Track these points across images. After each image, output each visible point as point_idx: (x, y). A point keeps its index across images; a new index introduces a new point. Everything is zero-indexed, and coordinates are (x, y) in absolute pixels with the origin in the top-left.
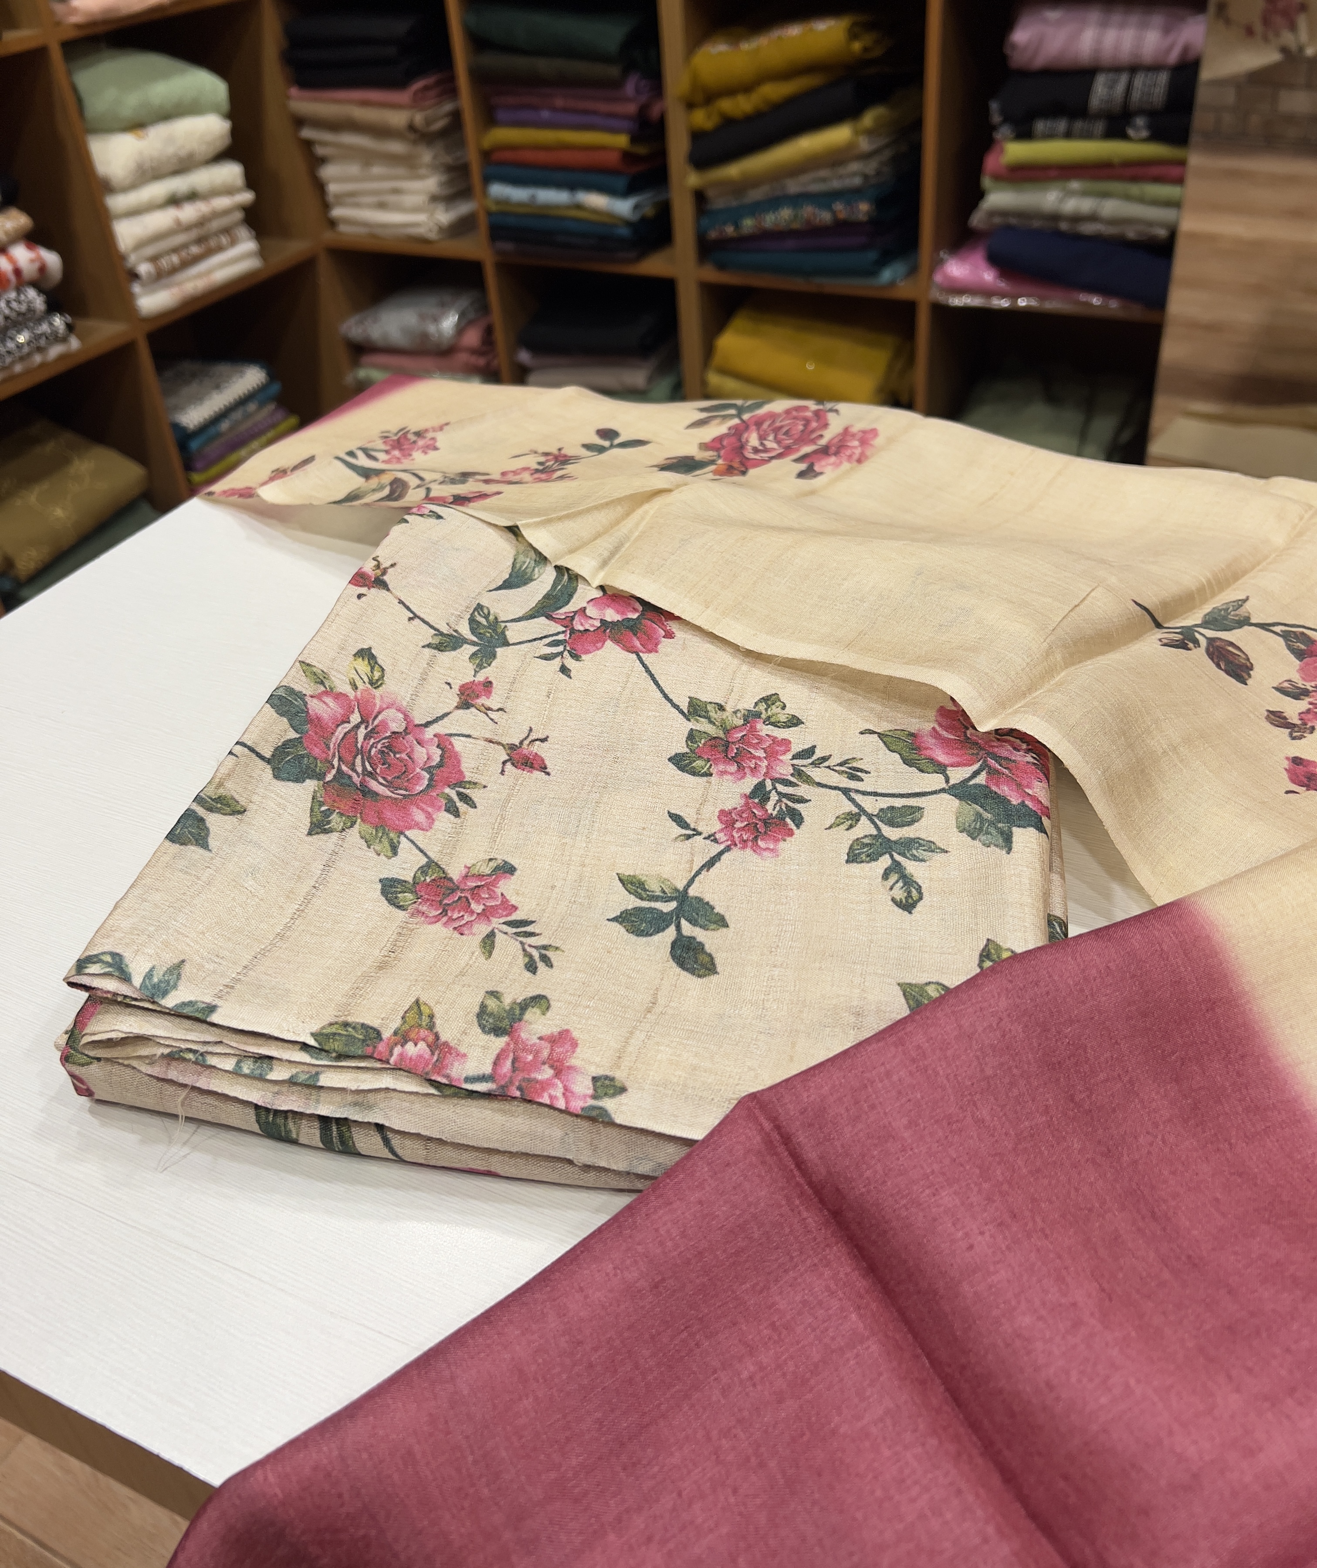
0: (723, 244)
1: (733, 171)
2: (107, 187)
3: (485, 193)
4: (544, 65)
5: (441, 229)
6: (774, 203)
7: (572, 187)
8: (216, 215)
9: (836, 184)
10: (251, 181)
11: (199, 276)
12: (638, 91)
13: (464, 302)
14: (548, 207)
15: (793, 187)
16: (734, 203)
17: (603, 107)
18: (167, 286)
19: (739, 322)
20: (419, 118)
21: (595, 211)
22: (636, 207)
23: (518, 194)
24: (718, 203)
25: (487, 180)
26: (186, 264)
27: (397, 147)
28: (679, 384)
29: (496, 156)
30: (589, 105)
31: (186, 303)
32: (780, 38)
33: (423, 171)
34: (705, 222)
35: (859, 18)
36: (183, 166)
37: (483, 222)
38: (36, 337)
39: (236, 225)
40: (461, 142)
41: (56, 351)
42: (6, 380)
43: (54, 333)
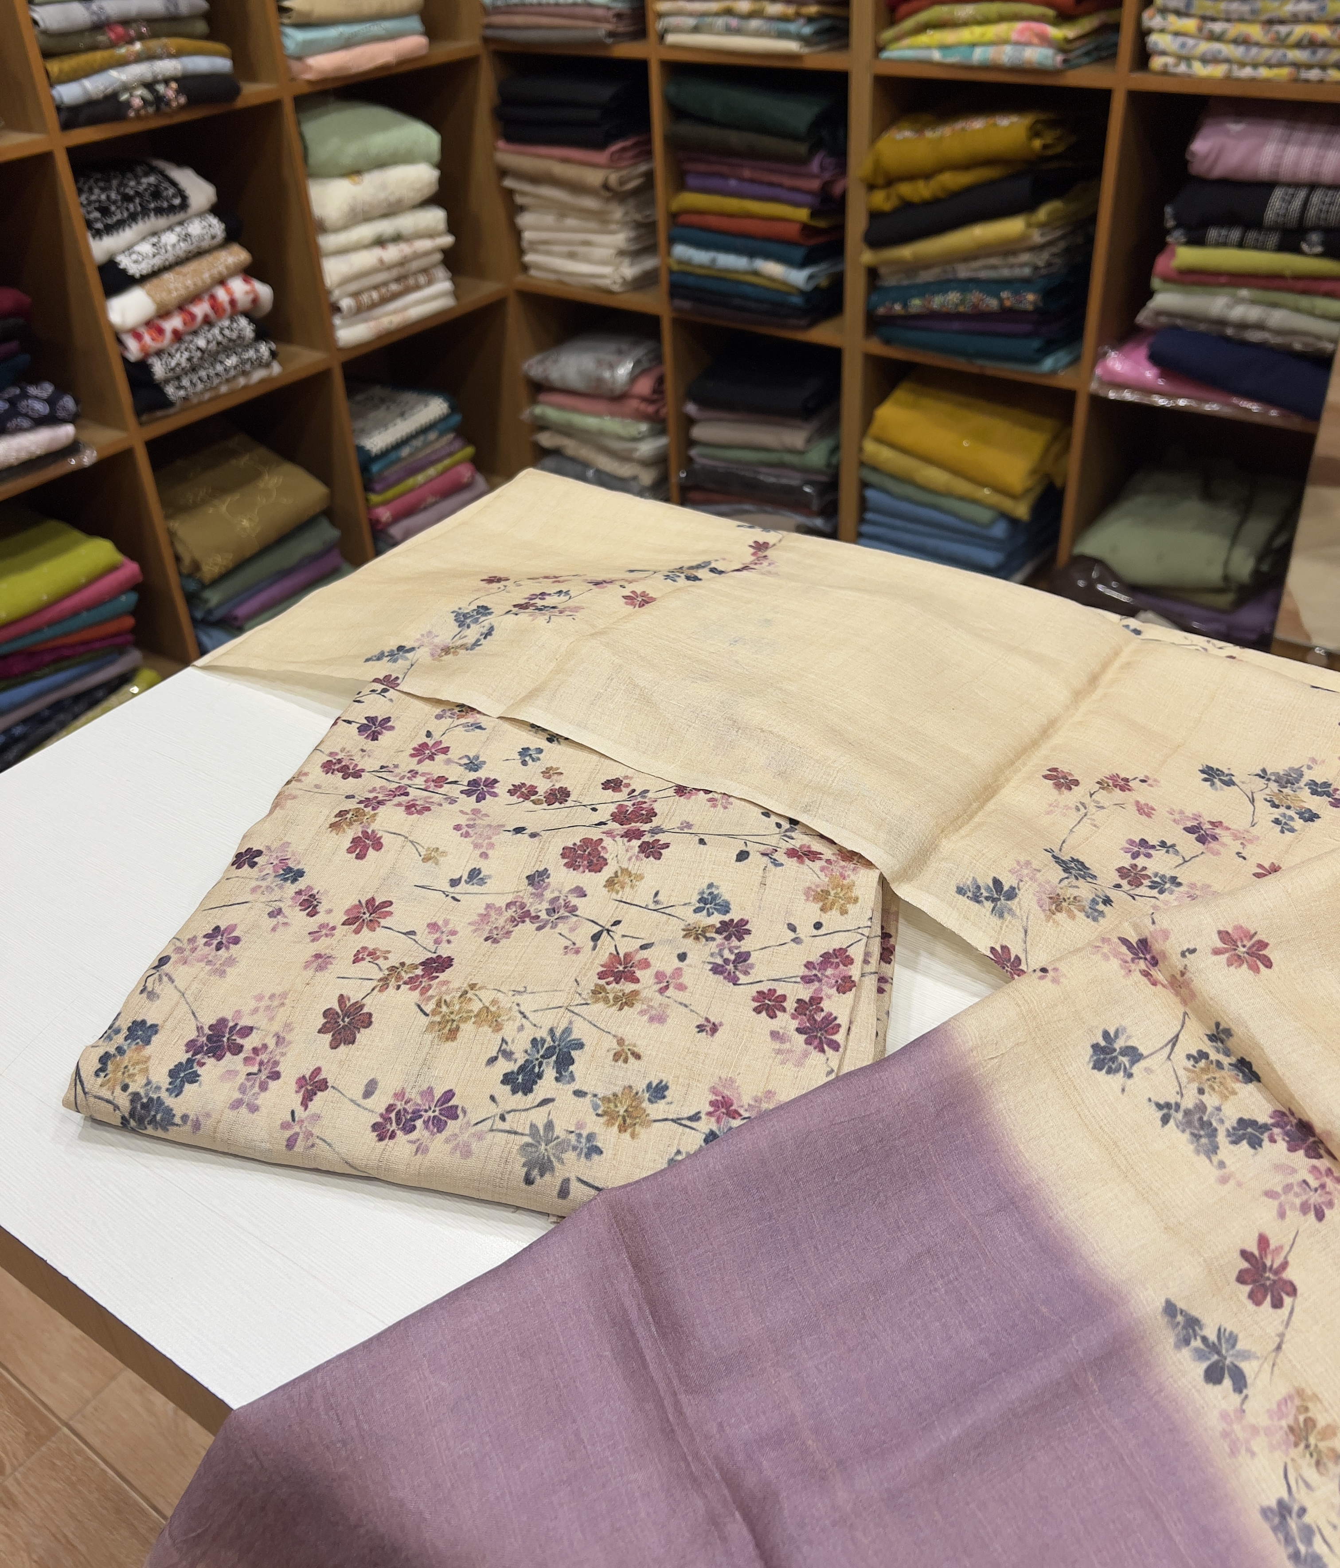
0: (891, 320)
1: (908, 251)
2: (321, 228)
3: (669, 253)
4: (735, 138)
5: (625, 282)
6: (942, 286)
7: (752, 254)
8: (417, 256)
9: (1006, 273)
10: (453, 227)
11: (395, 312)
12: (822, 168)
13: (639, 351)
14: (728, 270)
15: (963, 272)
16: (905, 282)
17: (787, 181)
18: (365, 321)
19: (900, 394)
20: (613, 178)
21: (771, 279)
22: (811, 277)
23: (700, 257)
24: (890, 281)
25: (672, 240)
26: (385, 300)
27: (590, 203)
28: (835, 450)
29: (683, 219)
30: (775, 178)
31: (380, 337)
32: (963, 129)
33: (613, 227)
34: (875, 298)
35: (1042, 116)
36: (392, 210)
37: (664, 279)
38: (243, 362)
39: (434, 266)
40: (651, 202)
41: (259, 375)
42: (211, 400)
43: (259, 359)
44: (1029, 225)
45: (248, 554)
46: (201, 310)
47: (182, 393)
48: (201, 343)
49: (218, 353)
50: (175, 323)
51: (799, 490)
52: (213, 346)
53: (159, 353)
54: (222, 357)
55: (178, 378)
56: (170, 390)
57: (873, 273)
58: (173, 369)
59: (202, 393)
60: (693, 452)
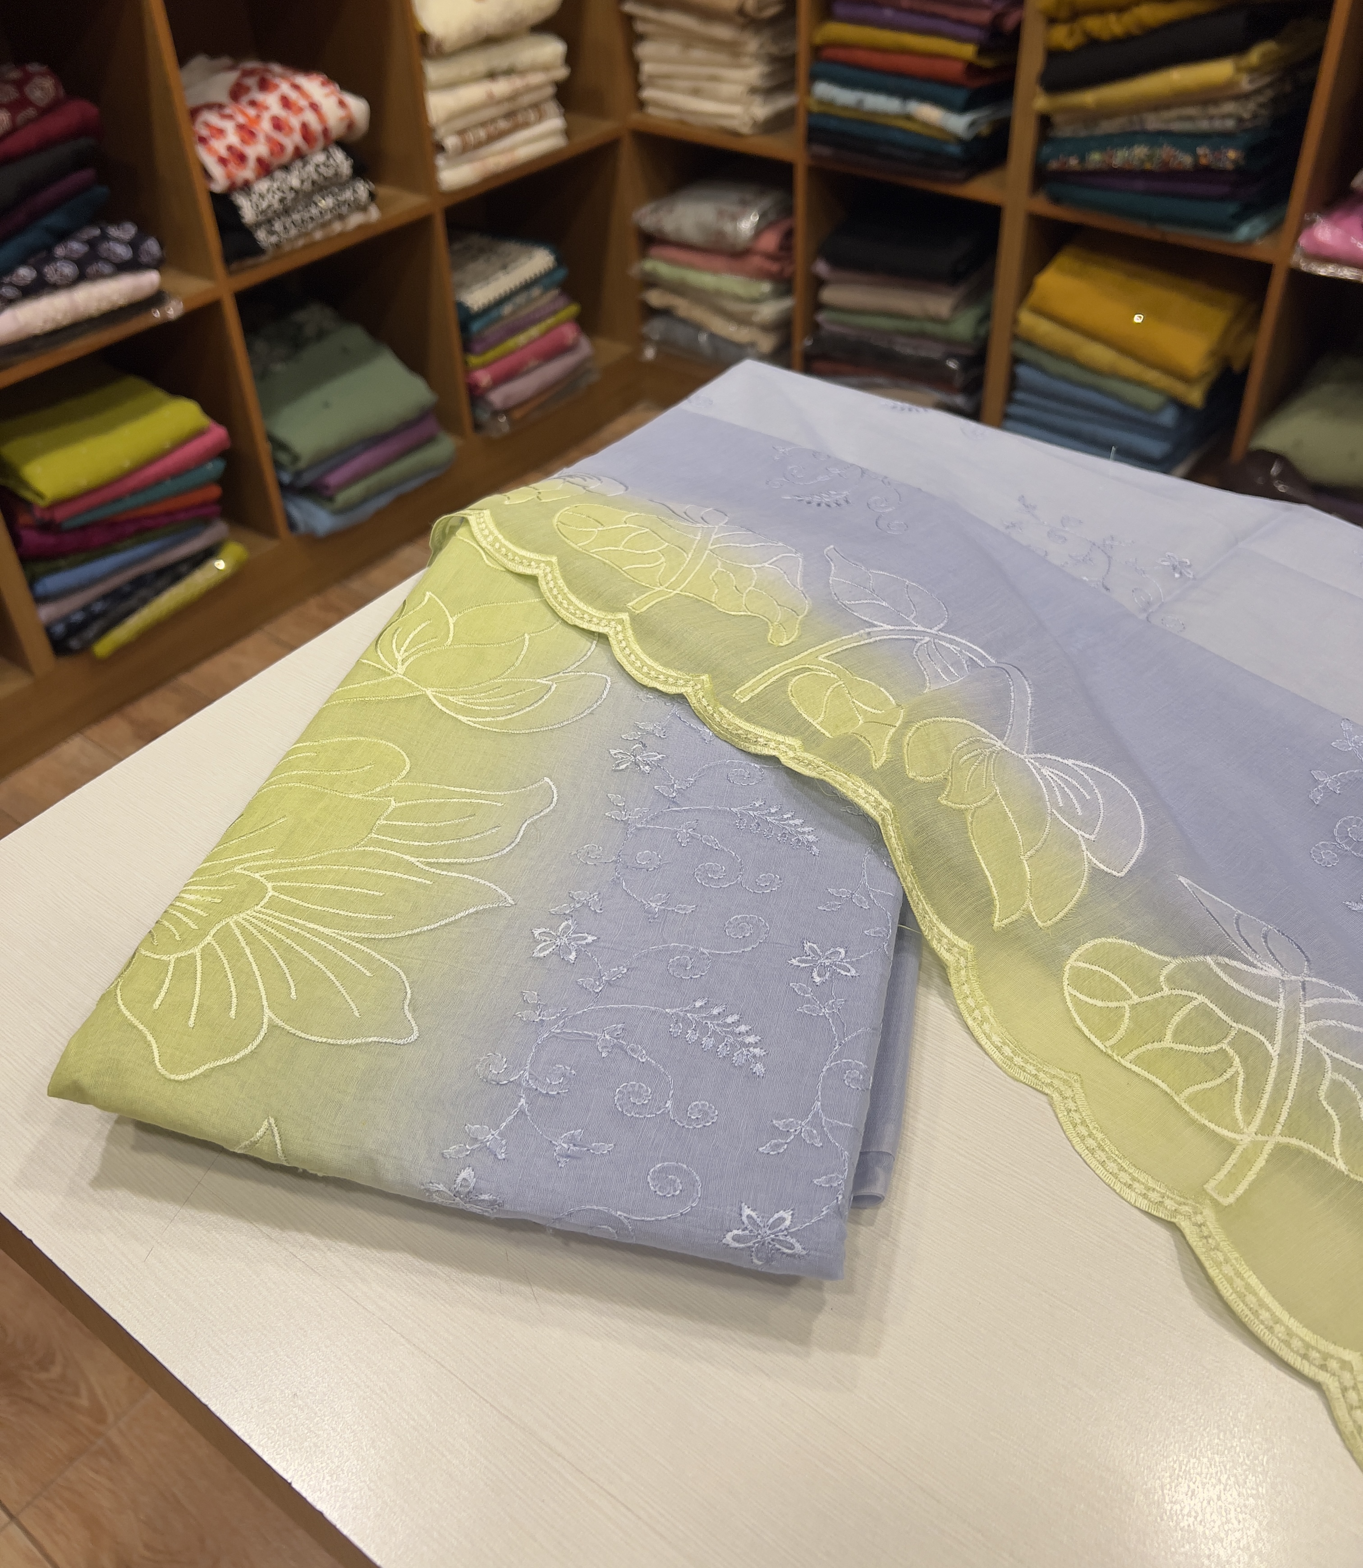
0: (1064, 176)
1: (1089, 98)
3: (809, 92)
5: (755, 124)
6: (1128, 138)
7: (905, 95)
8: (528, 90)
9: (1204, 125)
10: (571, 58)
11: (503, 152)
13: (766, 202)
14: (874, 113)
15: (1153, 123)
16: (1083, 133)
17: (953, 13)
18: (471, 161)
19: (1063, 260)
20: (751, 3)
21: (926, 124)
22: (972, 124)
23: (845, 97)
24: (1064, 131)
25: (814, 77)
26: (492, 139)
27: (723, 32)
28: (986, 318)
29: (829, 53)
30: (940, 9)
31: (485, 180)
33: (746, 60)
34: (1047, 150)
37: (802, 121)
38: (339, 204)
39: (545, 101)
40: (792, 32)
41: (356, 220)
42: (304, 247)
43: (357, 200)
44: (1238, 70)
47: (274, 239)
48: (295, 181)
49: (312, 193)
51: (941, 364)
52: (307, 185)
53: (244, 187)
54: (317, 198)
55: (270, 222)
56: (261, 235)
57: (1045, 121)
58: (263, 212)
59: (296, 239)
60: (822, 317)
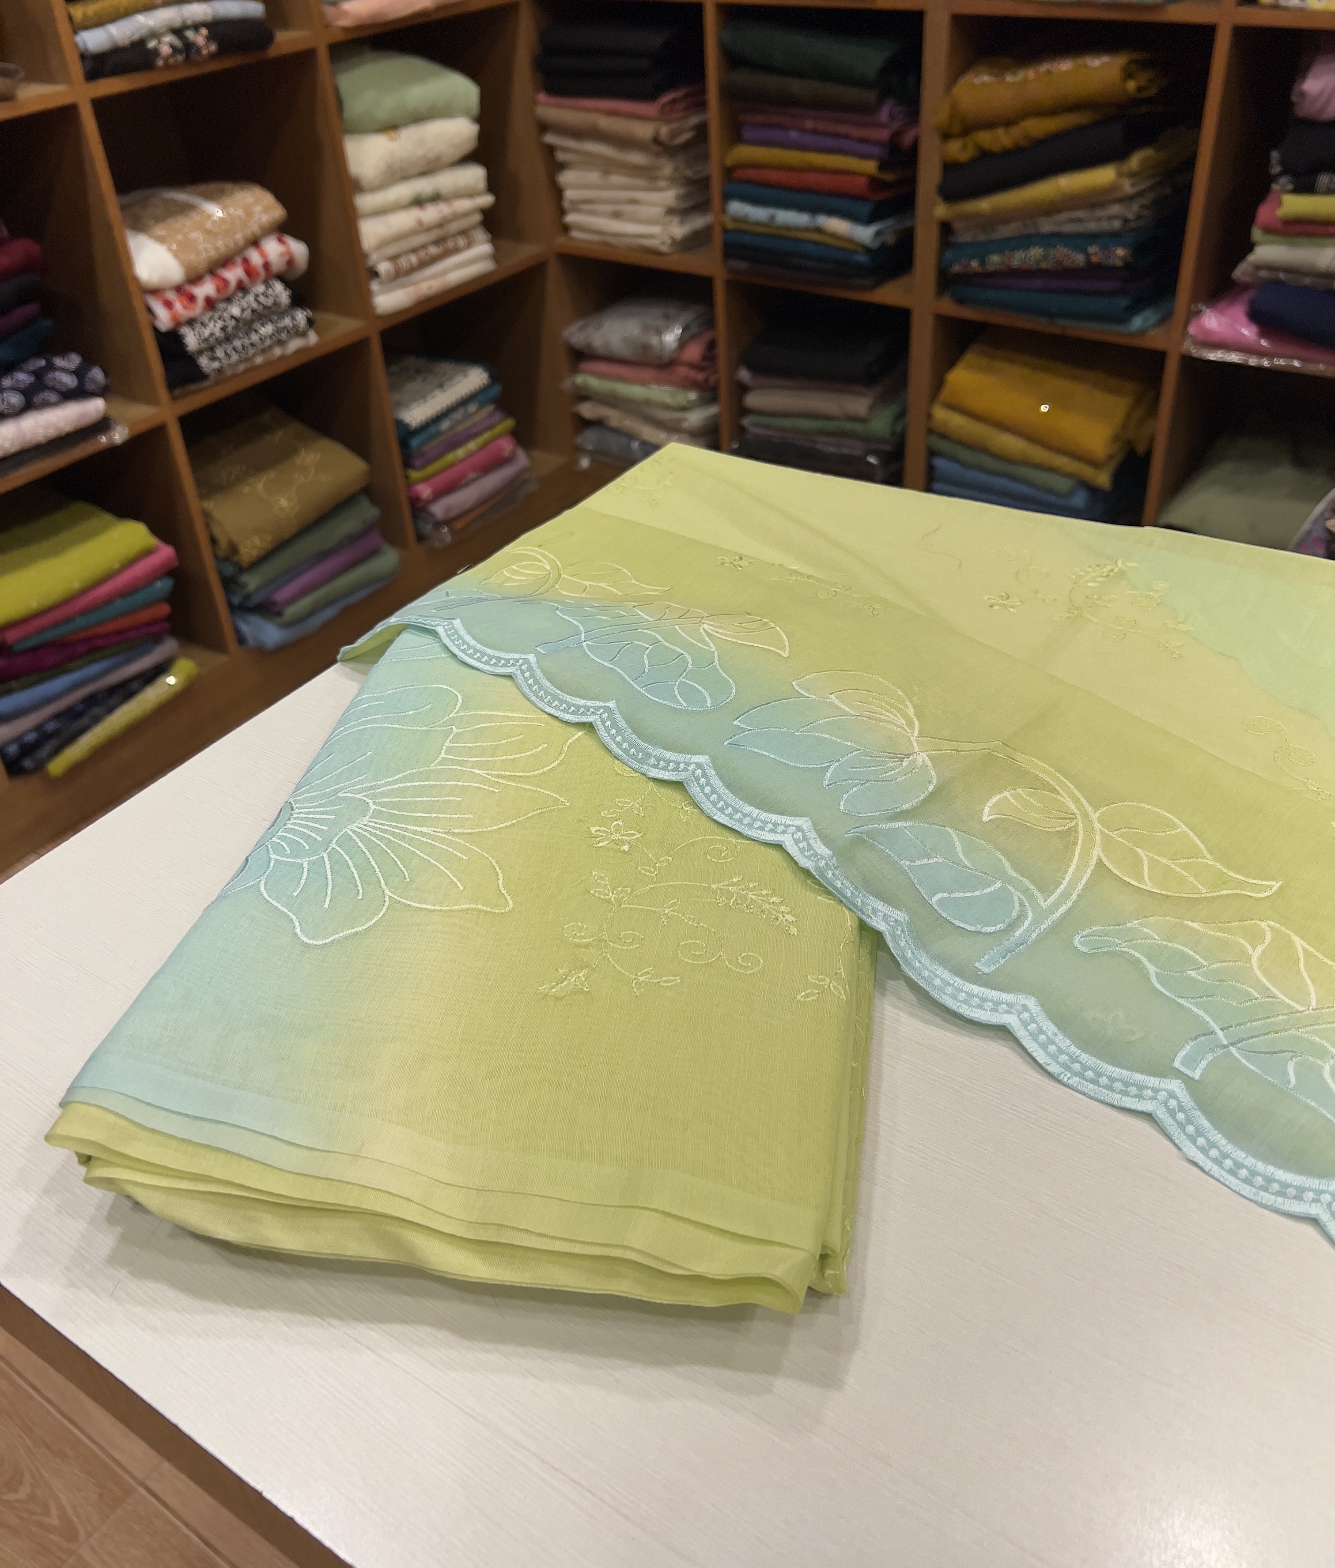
0: (966, 278)
1: (985, 205)
2: (356, 186)
3: (724, 211)
4: (797, 86)
5: (674, 242)
6: (1025, 241)
7: (814, 210)
8: (456, 217)
9: (1092, 227)
10: (493, 185)
11: (434, 276)
12: (892, 117)
13: (688, 315)
14: (788, 228)
15: (1046, 226)
16: (982, 238)
17: (855, 132)
18: (403, 286)
19: (970, 357)
20: (664, 131)
21: (834, 236)
22: (878, 234)
23: (758, 213)
24: (964, 237)
25: (727, 197)
26: (424, 264)
27: (638, 158)
28: (902, 414)
29: (738, 174)
30: (842, 129)
31: (420, 303)
32: (1049, 72)
33: (663, 183)
34: (949, 255)
35: (1136, 56)
36: (430, 168)
37: (718, 238)
38: (279, 331)
39: (473, 227)
40: (705, 157)
41: (295, 344)
42: (247, 371)
43: (296, 327)
44: (1120, 175)
45: (286, 536)
46: (234, 274)
47: (216, 365)
48: (235, 311)
49: (252, 321)
50: (206, 289)
51: (862, 460)
52: (248, 314)
53: (191, 322)
54: (257, 325)
55: (212, 349)
56: (204, 362)
57: (946, 228)
58: (206, 340)
59: (237, 364)
60: (746, 420)
